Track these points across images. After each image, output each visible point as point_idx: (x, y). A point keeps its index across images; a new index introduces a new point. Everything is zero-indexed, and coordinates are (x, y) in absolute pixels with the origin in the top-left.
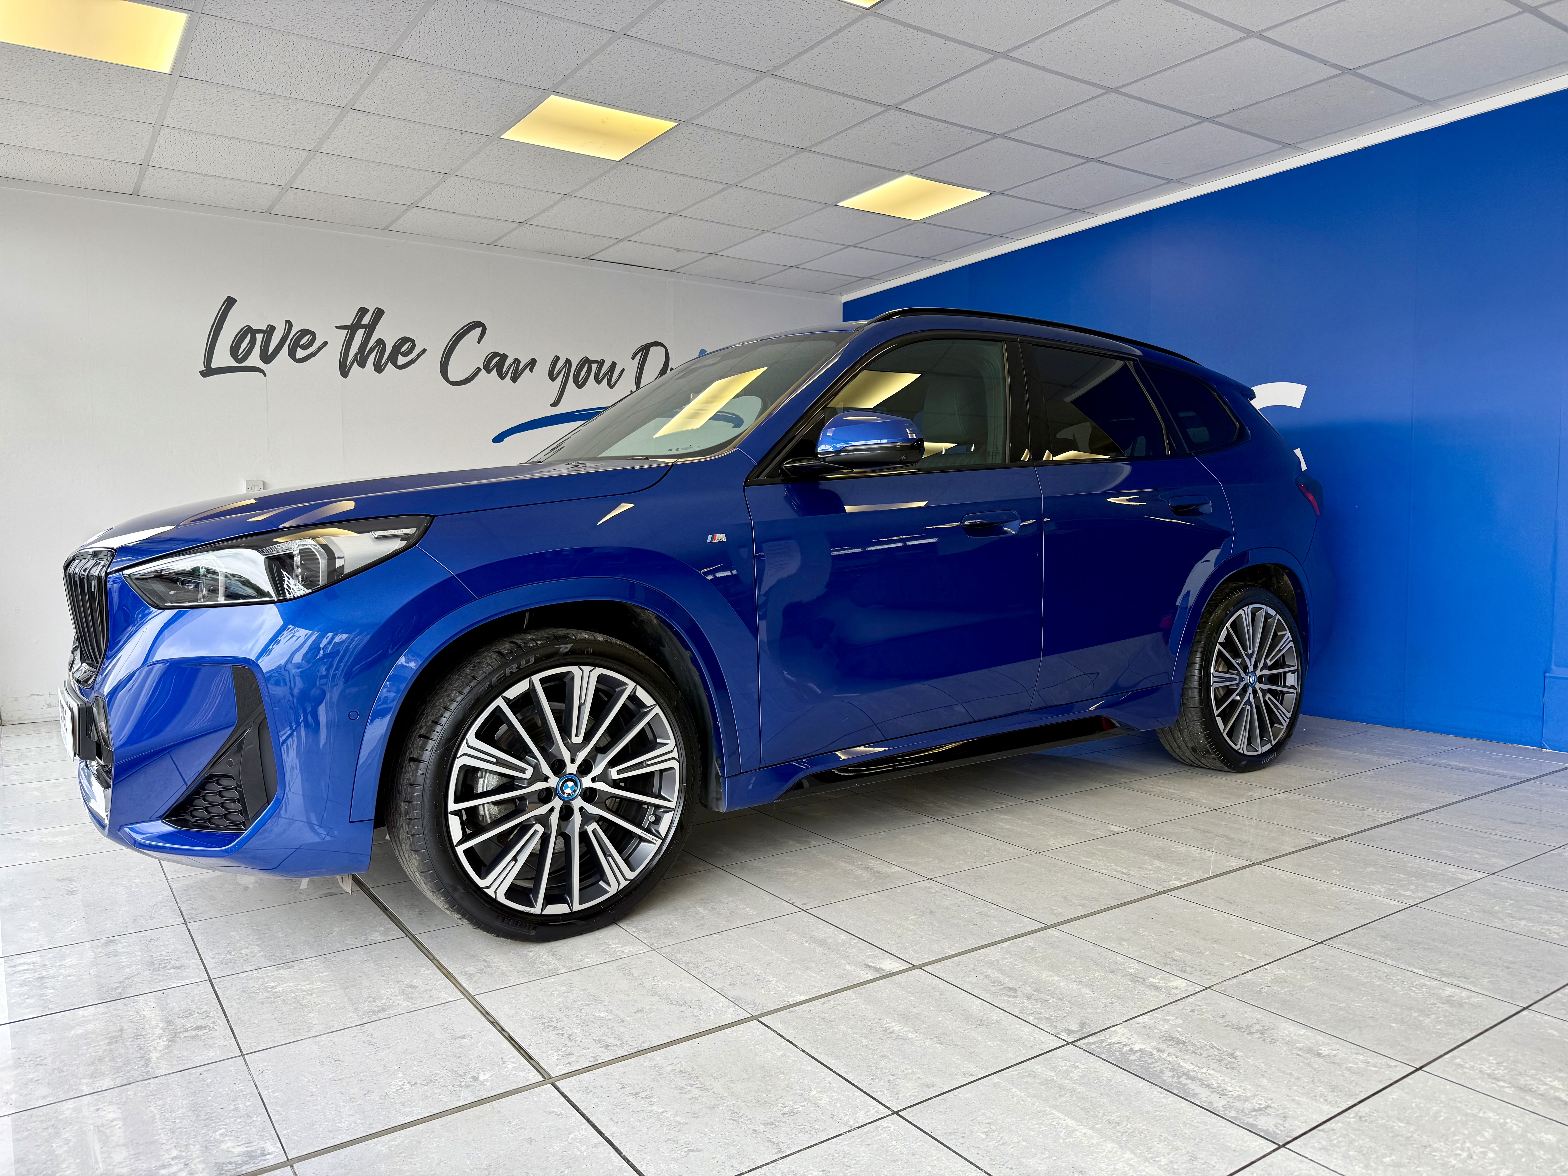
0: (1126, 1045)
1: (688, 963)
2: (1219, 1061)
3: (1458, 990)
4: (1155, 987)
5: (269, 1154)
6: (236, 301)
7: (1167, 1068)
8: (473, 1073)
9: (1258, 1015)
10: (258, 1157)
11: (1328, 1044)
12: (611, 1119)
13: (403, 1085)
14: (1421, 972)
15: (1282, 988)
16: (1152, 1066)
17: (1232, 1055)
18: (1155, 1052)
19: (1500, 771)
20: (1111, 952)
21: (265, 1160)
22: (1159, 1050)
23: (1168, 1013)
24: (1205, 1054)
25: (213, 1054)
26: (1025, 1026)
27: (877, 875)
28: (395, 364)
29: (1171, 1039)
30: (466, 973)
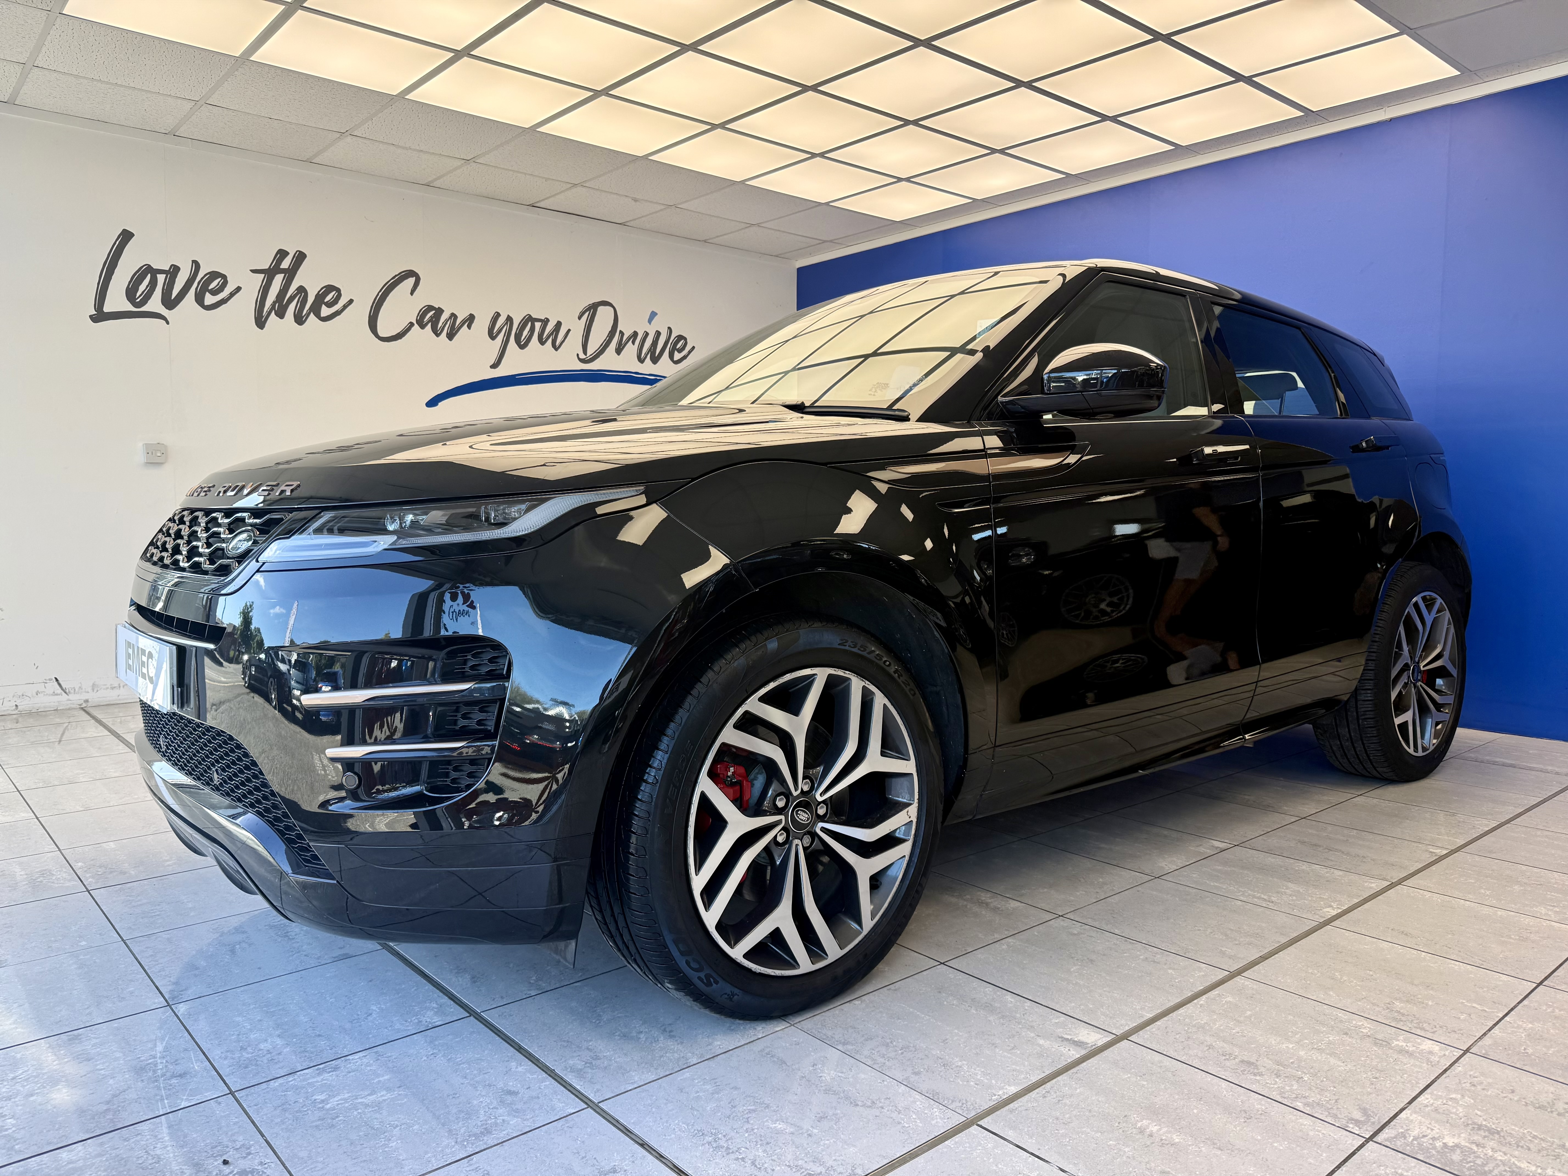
0: (1434, 1139)
4: (1411, 1054)
6: (132, 234)
9: (1551, 1087)
15: (1547, 1047)
18: (1475, 1148)
20: (1326, 1007)
22: (1477, 1145)
23: (1449, 1089)
24: (1533, 1147)
26: (1301, 1117)
27: (995, 910)
28: (318, 315)
29: (1480, 1127)
30: (573, 1070)
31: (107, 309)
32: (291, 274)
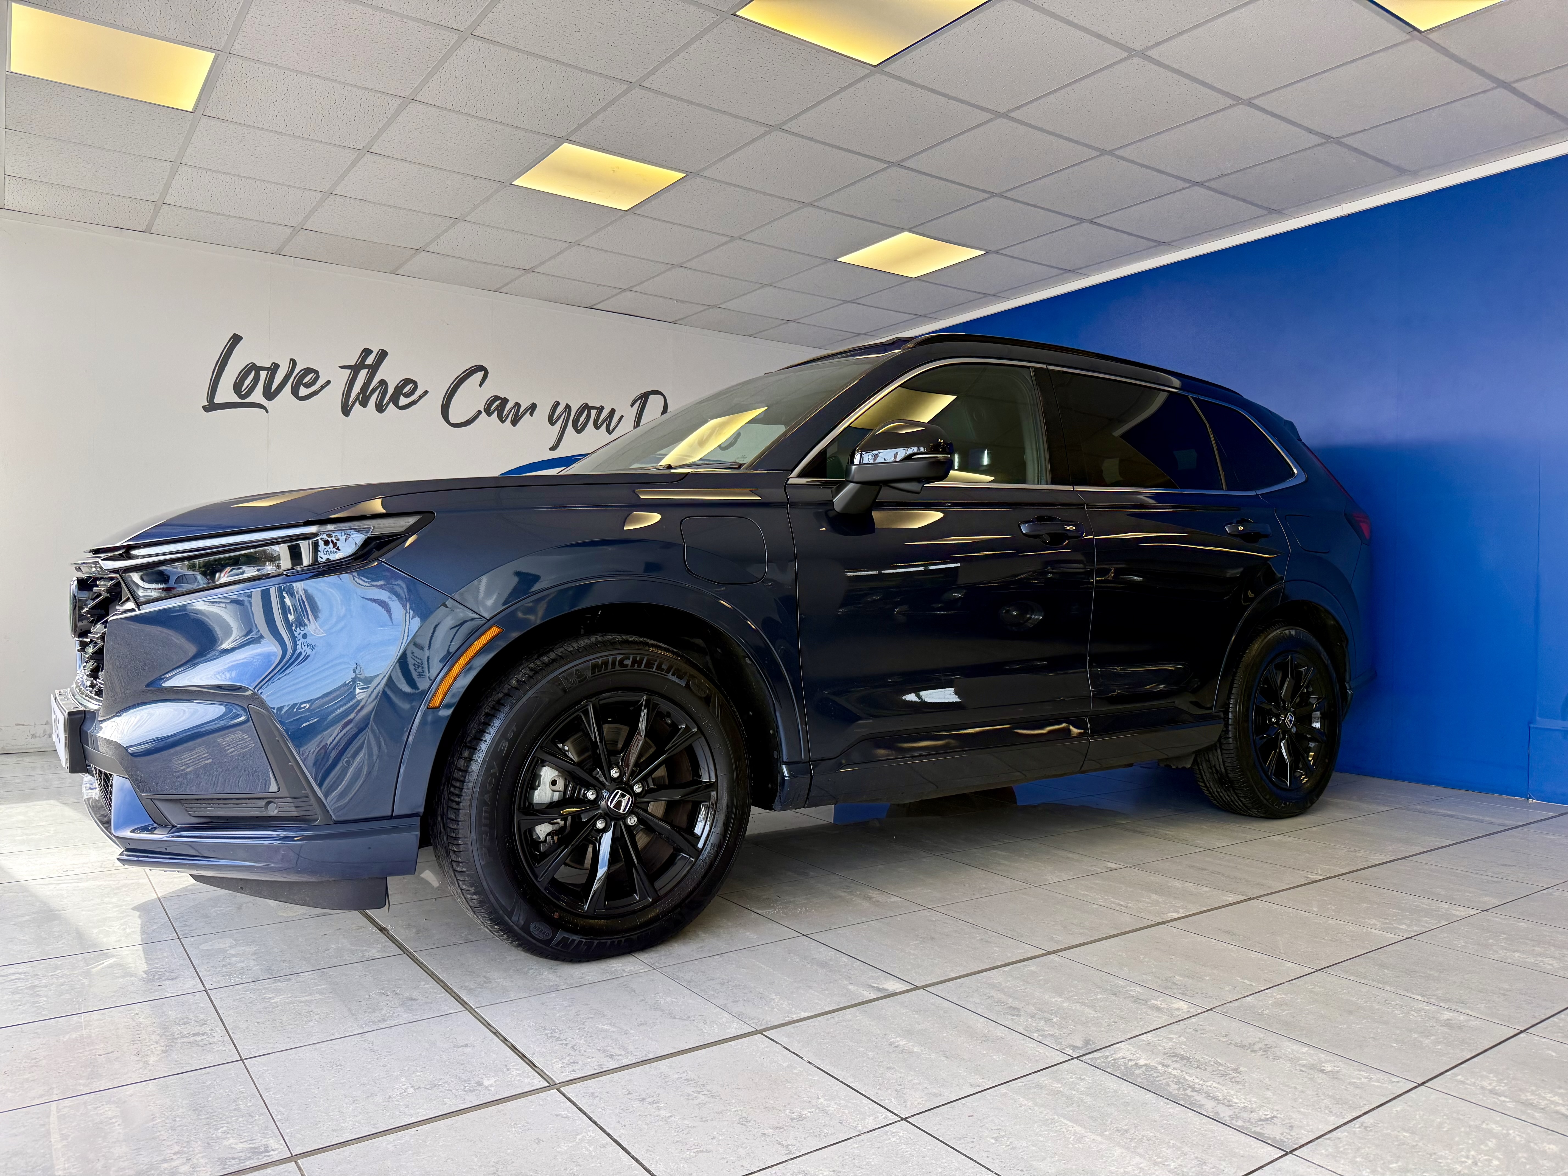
0: (1131, 1060)
1: (690, 982)
2: (1223, 1075)
3: (1456, 1014)
4: (1159, 1009)
5: (273, 1150)
6: (241, 338)
7: (1173, 1081)
8: (477, 1079)
9: (1260, 1034)
10: (262, 1153)
11: (1330, 1061)
12: (619, 1122)
13: (407, 1088)
14: (1419, 998)
15: (1284, 1010)
16: (1157, 1079)
17: (1236, 1070)
18: (1160, 1067)
19: (1488, 819)
20: (1112, 977)
21: (269, 1156)
22: (1163, 1065)
23: (1171, 1032)
24: (1209, 1069)
25: (211, 1059)
26: (1030, 1042)
27: (877, 904)
28: (396, 405)
29: (1176, 1055)
30: (466, 988)
31: (216, 401)
32: (374, 369)
